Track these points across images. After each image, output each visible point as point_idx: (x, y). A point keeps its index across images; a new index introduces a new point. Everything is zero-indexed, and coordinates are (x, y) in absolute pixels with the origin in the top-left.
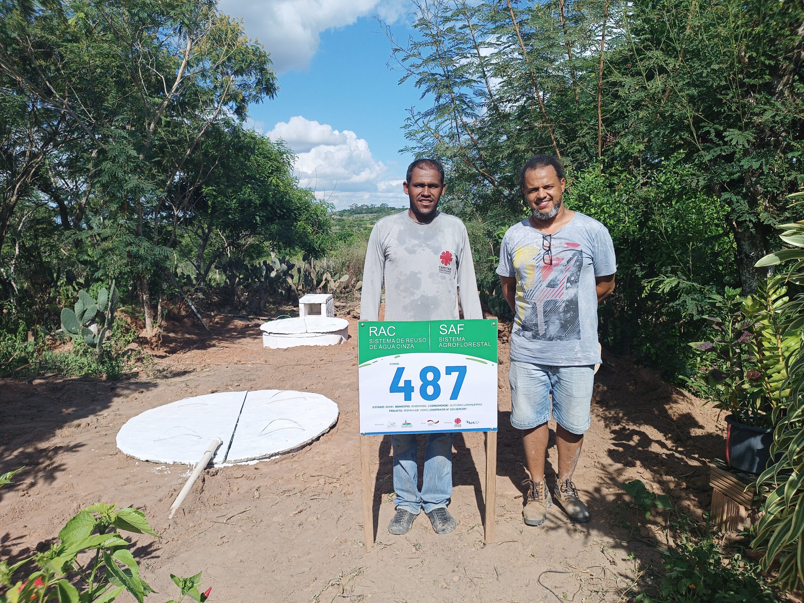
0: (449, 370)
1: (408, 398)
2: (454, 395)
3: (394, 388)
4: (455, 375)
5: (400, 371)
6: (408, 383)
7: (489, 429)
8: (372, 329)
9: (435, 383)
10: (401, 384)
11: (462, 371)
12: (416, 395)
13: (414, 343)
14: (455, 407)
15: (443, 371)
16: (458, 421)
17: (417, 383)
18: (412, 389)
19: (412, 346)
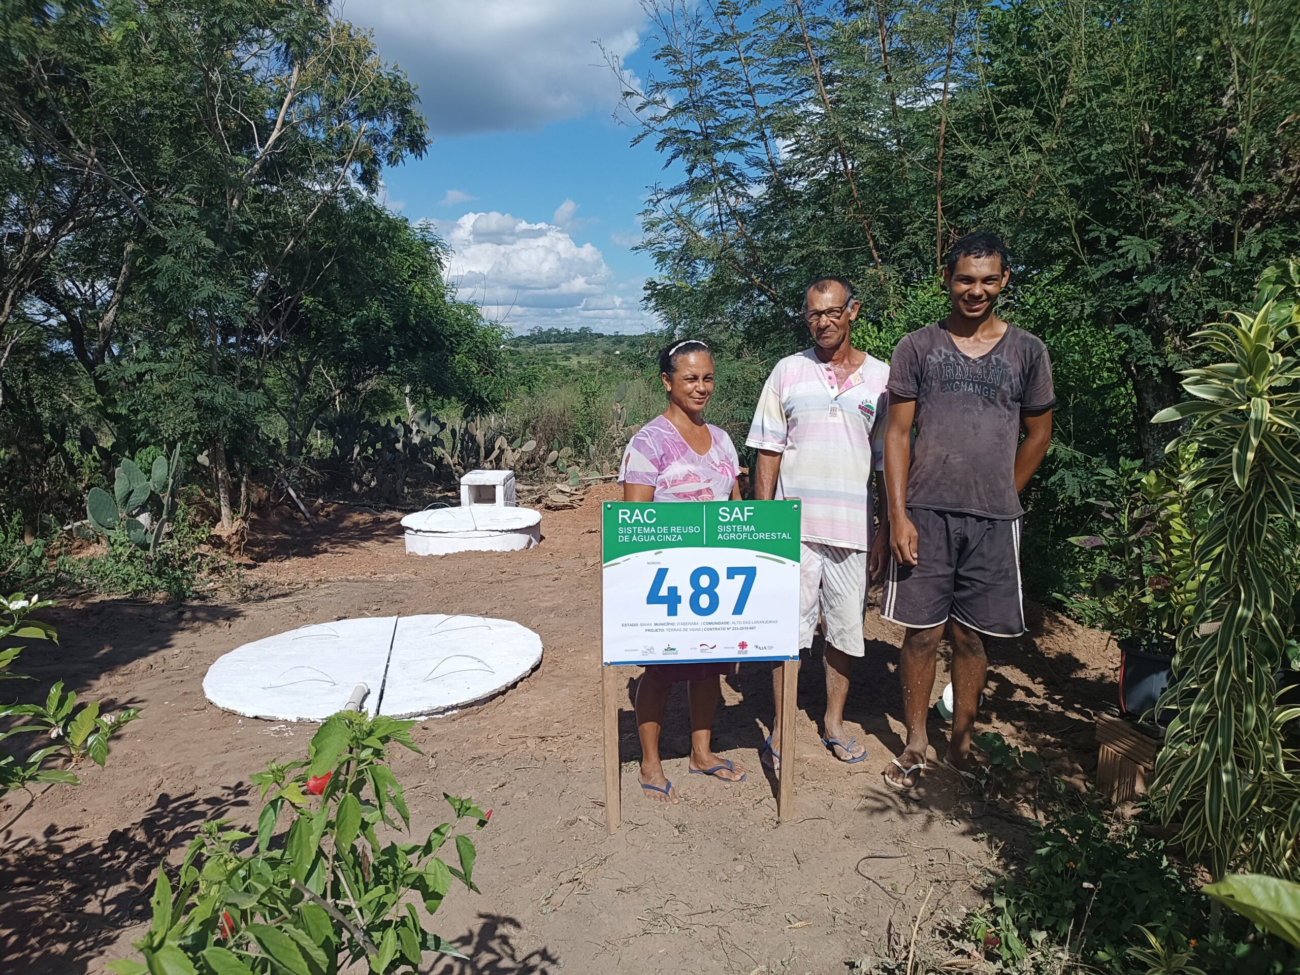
0: (732, 572)
1: (672, 612)
2: (739, 609)
3: (653, 598)
4: (740, 579)
5: (662, 573)
6: (673, 590)
7: (787, 657)
8: (625, 513)
9: (711, 591)
10: (663, 592)
11: (750, 573)
12: (684, 607)
13: (682, 534)
14: (739, 626)
15: (722, 574)
16: (743, 645)
17: (686, 591)
18: (679, 600)
19: (680, 538)
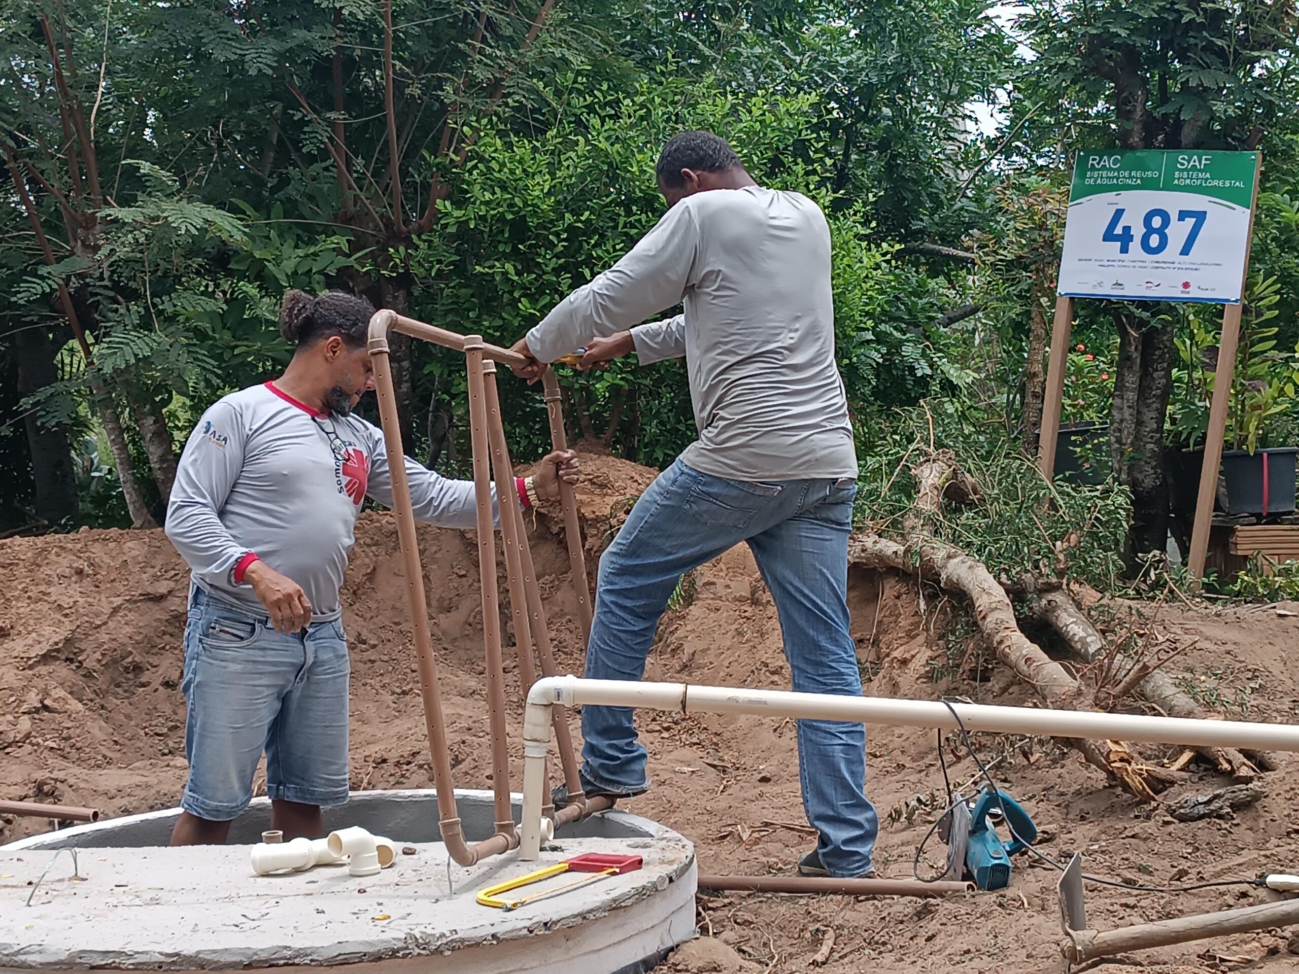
0: (1183, 215)
1: (1124, 250)
2: (1185, 251)
3: (1109, 236)
4: (1190, 222)
5: (1119, 213)
6: (1127, 229)
7: (1228, 300)
8: (1094, 160)
9: (1161, 232)
10: (1118, 231)
11: (1200, 217)
12: (1135, 246)
13: (1142, 178)
14: (1184, 266)
15: (1174, 216)
16: (1186, 285)
17: (1138, 231)
18: (1131, 238)
19: (1139, 181)
